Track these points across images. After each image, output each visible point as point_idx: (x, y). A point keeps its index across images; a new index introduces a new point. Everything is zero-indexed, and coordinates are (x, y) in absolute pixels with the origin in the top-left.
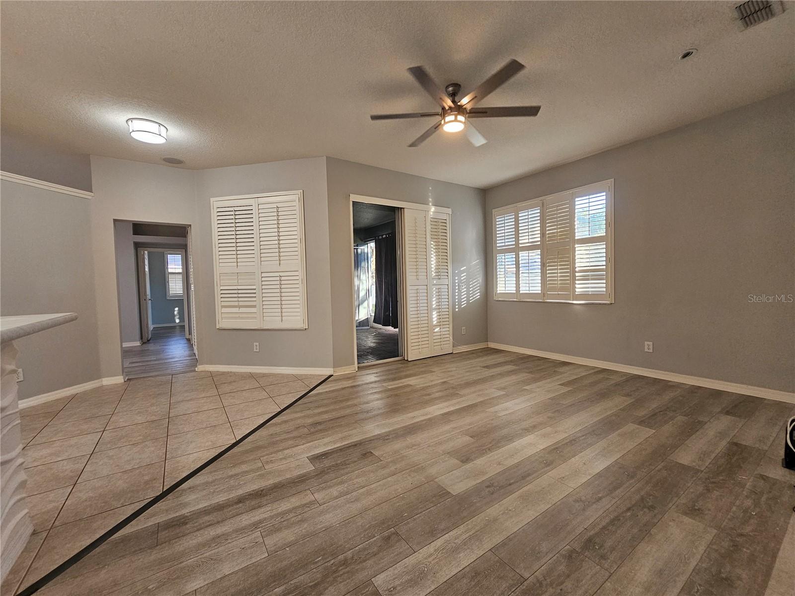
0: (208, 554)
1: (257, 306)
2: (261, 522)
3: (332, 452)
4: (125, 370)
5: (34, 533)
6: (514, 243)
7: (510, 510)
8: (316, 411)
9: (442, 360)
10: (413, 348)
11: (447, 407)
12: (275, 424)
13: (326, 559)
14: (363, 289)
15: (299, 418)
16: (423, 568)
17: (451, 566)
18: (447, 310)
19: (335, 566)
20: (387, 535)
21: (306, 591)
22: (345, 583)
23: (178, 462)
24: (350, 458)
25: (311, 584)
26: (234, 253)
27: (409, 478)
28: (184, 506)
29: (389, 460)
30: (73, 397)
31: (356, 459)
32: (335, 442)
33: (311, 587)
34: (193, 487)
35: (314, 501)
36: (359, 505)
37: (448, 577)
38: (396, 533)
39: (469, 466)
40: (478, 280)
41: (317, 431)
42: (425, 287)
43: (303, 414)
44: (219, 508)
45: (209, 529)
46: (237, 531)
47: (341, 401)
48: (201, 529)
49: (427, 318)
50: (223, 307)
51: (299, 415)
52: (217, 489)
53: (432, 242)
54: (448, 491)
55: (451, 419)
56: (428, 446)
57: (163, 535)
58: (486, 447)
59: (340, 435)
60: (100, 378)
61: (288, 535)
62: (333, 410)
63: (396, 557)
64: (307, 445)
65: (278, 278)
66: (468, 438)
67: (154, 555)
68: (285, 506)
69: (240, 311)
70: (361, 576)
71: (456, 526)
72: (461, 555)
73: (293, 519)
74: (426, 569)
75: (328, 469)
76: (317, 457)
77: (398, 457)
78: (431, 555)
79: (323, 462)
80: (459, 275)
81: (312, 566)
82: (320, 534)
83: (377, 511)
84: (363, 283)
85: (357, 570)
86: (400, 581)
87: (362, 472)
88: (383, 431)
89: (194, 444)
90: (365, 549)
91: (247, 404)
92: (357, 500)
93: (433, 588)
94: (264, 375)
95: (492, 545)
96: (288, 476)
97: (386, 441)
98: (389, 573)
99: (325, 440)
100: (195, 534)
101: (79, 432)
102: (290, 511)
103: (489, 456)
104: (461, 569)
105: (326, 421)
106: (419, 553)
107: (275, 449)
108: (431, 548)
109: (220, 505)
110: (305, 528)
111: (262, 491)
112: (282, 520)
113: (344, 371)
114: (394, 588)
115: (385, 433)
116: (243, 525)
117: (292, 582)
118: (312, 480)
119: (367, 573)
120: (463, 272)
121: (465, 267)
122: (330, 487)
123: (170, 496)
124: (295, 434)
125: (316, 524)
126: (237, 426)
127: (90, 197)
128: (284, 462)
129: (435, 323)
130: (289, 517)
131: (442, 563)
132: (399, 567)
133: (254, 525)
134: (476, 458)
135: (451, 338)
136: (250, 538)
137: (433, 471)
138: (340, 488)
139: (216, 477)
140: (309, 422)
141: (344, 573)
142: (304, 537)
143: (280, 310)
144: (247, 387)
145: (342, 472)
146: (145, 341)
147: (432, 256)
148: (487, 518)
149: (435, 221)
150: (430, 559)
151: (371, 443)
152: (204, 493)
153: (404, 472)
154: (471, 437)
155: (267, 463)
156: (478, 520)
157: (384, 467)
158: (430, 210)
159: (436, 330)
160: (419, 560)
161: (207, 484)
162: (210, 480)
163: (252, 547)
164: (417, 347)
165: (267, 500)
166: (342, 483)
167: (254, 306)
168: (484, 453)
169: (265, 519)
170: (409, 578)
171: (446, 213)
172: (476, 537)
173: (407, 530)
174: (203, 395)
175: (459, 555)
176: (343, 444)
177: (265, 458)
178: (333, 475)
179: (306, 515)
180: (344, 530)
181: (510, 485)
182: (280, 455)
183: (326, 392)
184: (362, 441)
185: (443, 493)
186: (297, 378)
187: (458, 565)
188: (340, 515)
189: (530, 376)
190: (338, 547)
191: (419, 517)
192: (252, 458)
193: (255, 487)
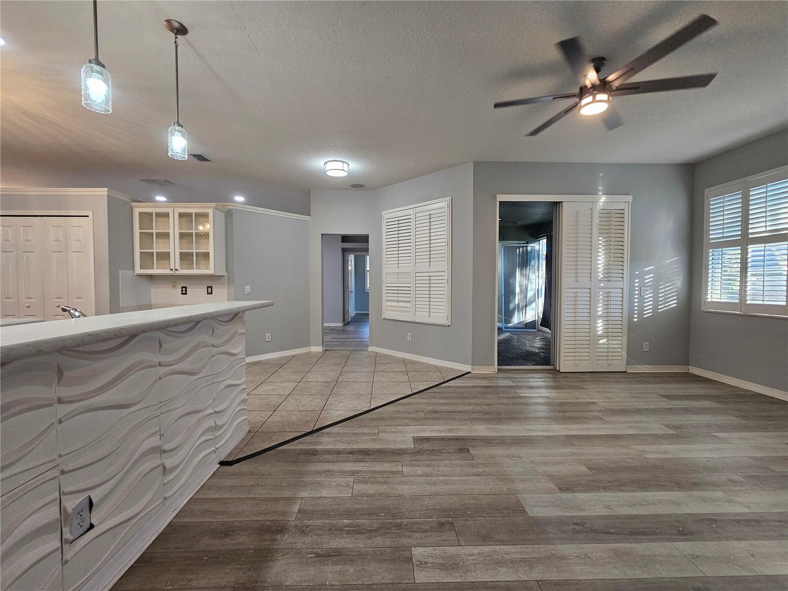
0: (318, 479)
1: (411, 302)
2: (358, 472)
3: (434, 439)
4: (325, 343)
5: (249, 432)
6: (740, 233)
7: (589, 557)
8: (441, 401)
9: (606, 377)
10: (566, 358)
11: (578, 430)
12: (402, 404)
13: (387, 516)
14: (531, 289)
15: (423, 403)
16: (459, 561)
17: (486, 573)
18: (620, 319)
19: (391, 524)
20: (443, 521)
21: (363, 531)
22: (391, 539)
23: (328, 414)
24: (447, 448)
25: (368, 528)
26: (396, 256)
27: (491, 484)
28: (320, 444)
29: (482, 461)
30: (294, 356)
31: (451, 451)
32: (440, 431)
33: (367, 530)
34: (330, 433)
35: (401, 472)
36: (433, 489)
37: (477, 580)
38: (452, 524)
39: (565, 496)
40: (675, 284)
41: (431, 418)
42: (588, 291)
43: (427, 401)
44: (338, 452)
45: (326, 464)
46: (341, 472)
47: (466, 398)
48: (322, 462)
49: (588, 326)
50: (387, 301)
51: (424, 401)
52: (341, 439)
53: (601, 238)
54: (525, 510)
55: (575, 443)
56: (530, 462)
57: (302, 457)
58: (602, 485)
59: (449, 427)
60: (309, 346)
61: (371, 489)
62: (454, 404)
63: (441, 542)
64: (418, 427)
65: (428, 278)
66: (584, 468)
67: (293, 468)
68: (378, 467)
69: (399, 305)
70: (405, 541)
71: (513, 543)
72: (502, 569)
73: (378, 479)
74: (461, 564)
75: (424, 452)
76: (421, 439)
77: (491, 462)
78: (473, 555)
79: (423, 444)
80: (641, 277)
81: (375, 517)
82: (392, 498)
83: (446, 499)
84: (531, 283)
85: (405, 535)
86: (434, 560)
87: (450, 463)
88: (491, 434)
89: (343, 404)
90: (419, 523)
91: (390, 383)
92: (434, 484)
93: (459, 580)
94: (413, 363)
95: (542, 577)
96: (391, 447)
97: (489, 444)
98: (428, 550)
99: (434, 427)
100: (317, 464)
101: (288, 379)
102: (379, 472)
103: (598, 494)
104: (495, 580)
105: (442, 412)
106: (463, 548)
107: (392, 424)
108: (476, 550)
109: (339, 450)
110: (383, 488)
111: (369, 451)
112: (372, 476)
113: (483, 371)
114: (426, 563)
115: (491, 436)
116: (346, 470)
117: (357, 521)
118: (407, 455)
119: (411, 541)
120: (649, 272)
121: (653, 267)
122: (419, 466)
123: (315, 435)
124: (413, 415)
125: (393, 489)
126: (375, 398)
127: (309, 220)
128: (394, 435)
129: (600, 333)
130: (377, 476)
131: (479, 566)
132: (439, 550)
133: (353, 473)
134: (580, 491)
135: (624, 353)
136: (346, 480)
137: (521, 486)
138: (426, 470)
139: (345, 431)
140: (429, 409)
141: (395, 533)
142: (380, 494)
143: (428, 307)
144: (396, 370)
145: (434, 457)
146: (346, 323)
147: (600, 254)
148: (553, 552)
149: (607, 213)
150: (470, 558)
151: (472, 442)
152: (333, 439)
153: (489, 477)
154: (589, 468)
155: (382, 432)
156: (542, 550)
157: (472, 466)
158: (600, 200)
159: (601, 342)
160: (459, 554)
161: (338, 434)
162: (341, 431)
163: (345, 486)
164: (573, 358)
165: (369, 458)
166: (429, 466)
167: (409, 302)
168: (594, 490)
169: (361, 471)
170: (442, 562)
171: (624, 202)
172: (530, 563)
173: (462, 526)
174: (364, 370)
175: (500, 569)
176: (448, 435)
177: (382, 427)
178: (425, 457)
179: (389, 480)
180: (411, 502)
181: (608, 533)
182: (394, 429)
183: (457, 386)
184: (465, 438)
185: (519, 509)
186: (438, 369)
187: (494, 576)
188: (414, 490)
189: (738, 421)
190: (400, 512)
191: (480, 520)
192: (374, 425)
193: (366, 446)
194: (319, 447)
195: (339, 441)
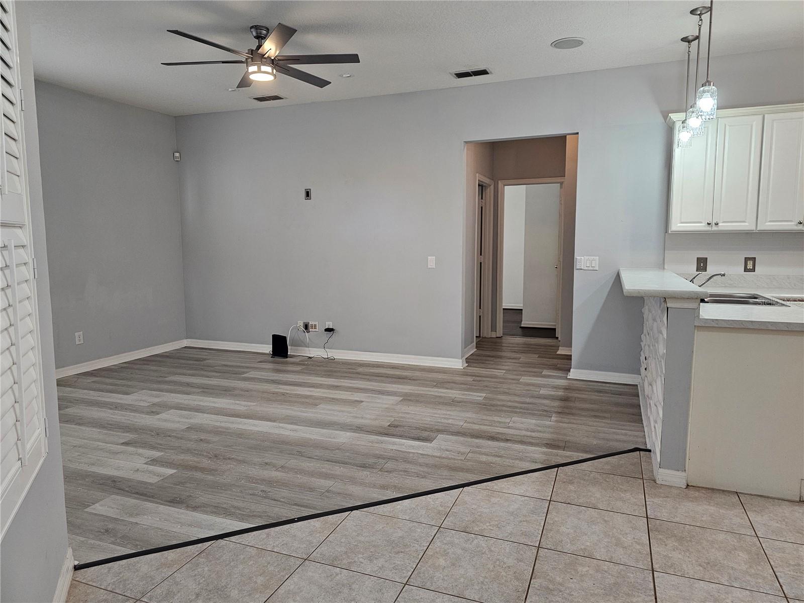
2: (504, 428)
3: (407, 438)
28: (544, 453)
45: (534, 436)
46: (520, 429)
48: (538, 438)
52: (517, 454)
76: (424, 440)
79: (428, 436)
109: (521, 444)
111: (487, 439)
112: (493, 424)
116: (515, 430)
128: (450, 449)
133: (509, 428)
136: (516, 425)
152: (528, 455)
155: (463, 454)
163: (517, 422)
169: (501, 428)
177: (460, 458)
182: (447, 454)
192: (470, 463)
193: (490, 443)
194: (545, 450)
195: (519, 452)
